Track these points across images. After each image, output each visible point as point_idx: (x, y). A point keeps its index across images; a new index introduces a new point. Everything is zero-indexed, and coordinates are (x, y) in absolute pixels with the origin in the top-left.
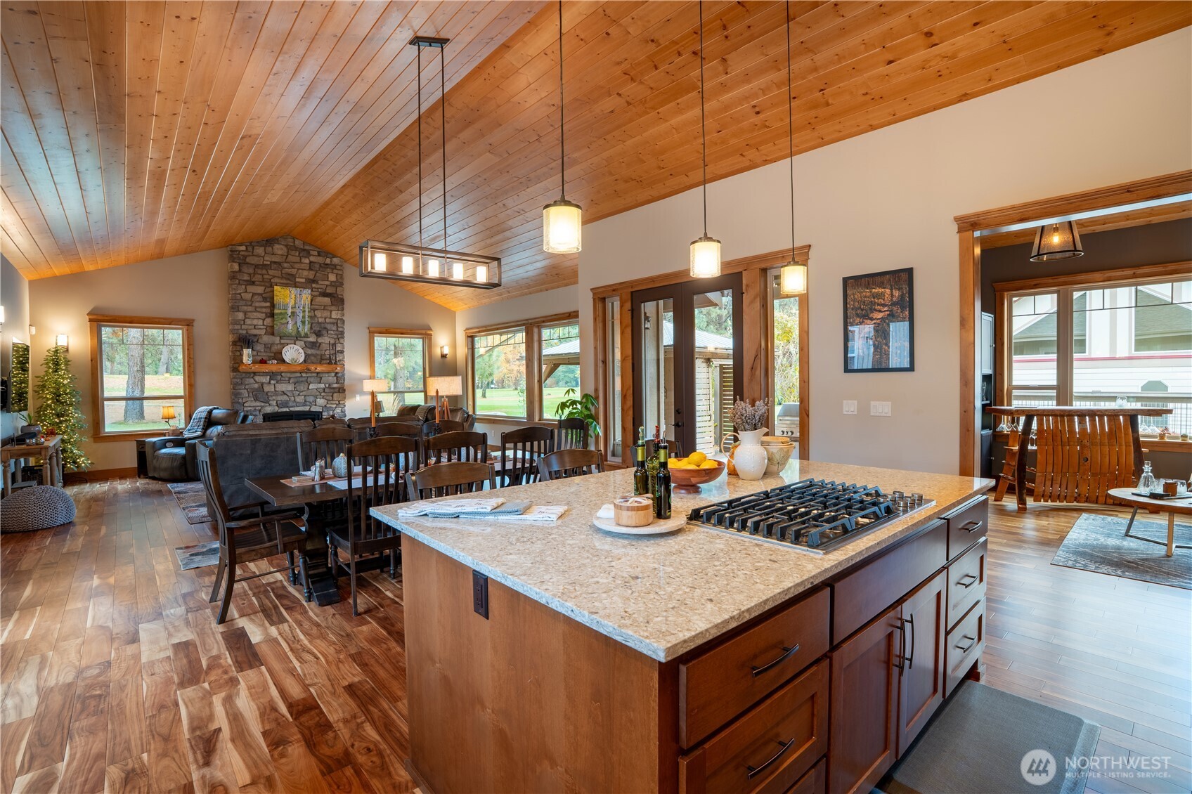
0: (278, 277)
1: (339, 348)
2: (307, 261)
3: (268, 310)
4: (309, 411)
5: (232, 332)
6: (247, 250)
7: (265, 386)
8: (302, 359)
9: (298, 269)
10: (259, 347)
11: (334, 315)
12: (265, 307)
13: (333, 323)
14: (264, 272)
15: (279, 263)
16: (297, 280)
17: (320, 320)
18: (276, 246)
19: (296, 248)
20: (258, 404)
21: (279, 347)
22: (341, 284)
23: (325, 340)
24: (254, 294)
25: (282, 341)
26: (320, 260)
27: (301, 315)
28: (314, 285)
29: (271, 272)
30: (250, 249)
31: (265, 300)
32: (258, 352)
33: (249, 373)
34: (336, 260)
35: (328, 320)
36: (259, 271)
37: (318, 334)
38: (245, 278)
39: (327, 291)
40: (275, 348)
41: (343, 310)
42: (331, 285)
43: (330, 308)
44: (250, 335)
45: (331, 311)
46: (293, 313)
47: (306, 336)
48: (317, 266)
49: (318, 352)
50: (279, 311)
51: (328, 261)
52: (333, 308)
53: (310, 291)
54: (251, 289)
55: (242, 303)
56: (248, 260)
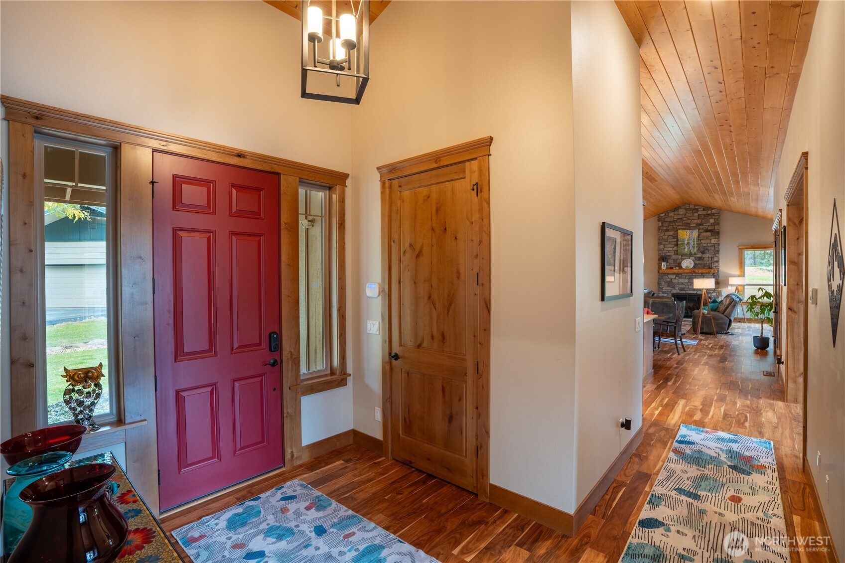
0: (681, 226)
1: (716, 259)
2: (697, 214)
3: (675, 243)
4: (697, 293)
5: (659, 254)
6: (665, 215)
7: (673, 280)
8: (692, 267)
9: (692, 220)
10: (671, 261)
11: (713, 241)
12: (674, 241)
13: (712, 246)
14: (674, 224)
15: (681, 219)
16: (691, 225)
17: (704, 245)
18: (680, 210)
19: (690, 209)
20: (669, 288)
21: (681, 260)
22: (718, 224)
23: (706, 256)
24: (669, 236)
25: (682, 258)
26: (705, 212)
27: (692, 244)
28: (700, 227)
29: (677, 224)
30: (667, 214)
31: (674, 238)
32: (670, 263)
33: (666, 274)
34: (714, 211)
35: (709, 245)
36: (671, 224)
37: (703, 253)
38: (664, 229)
39: (709, 229)
40: (678, 261)
41: (718, 238)
42: (711, 225)
43: (710, 238)
44: (666, 256)
45: (711, 240)
46: (688, 243)
47: (695, 254)
48: (703, 216)
49: (702, 262)
50: (681, 243)
51: (709, 212)
52: (712, 237)
53: (697, 230)
54: (668, 233)
55: (663, 241)
56: (666, 220)
